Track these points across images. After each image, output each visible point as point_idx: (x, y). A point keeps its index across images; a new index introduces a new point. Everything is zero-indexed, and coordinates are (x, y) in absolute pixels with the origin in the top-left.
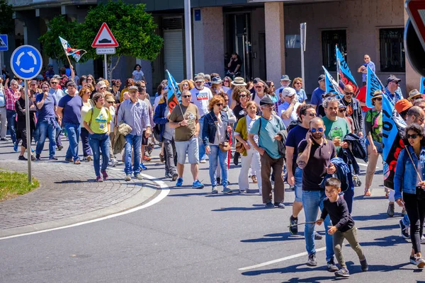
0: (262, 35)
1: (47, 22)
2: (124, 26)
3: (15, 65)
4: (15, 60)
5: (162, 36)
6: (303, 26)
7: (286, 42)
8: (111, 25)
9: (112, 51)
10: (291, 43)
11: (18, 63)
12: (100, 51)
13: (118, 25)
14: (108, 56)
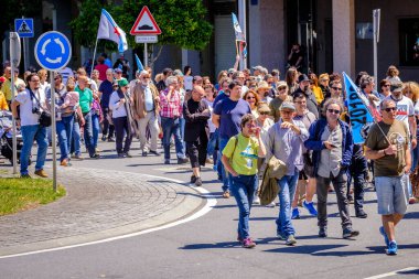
0: (329, 23)
1: (79, 5)
2: (167, 10)
3: (40, 54)
4: (40, 48)
5: (212, 22)
6: (377, 13)
7: (357, 31)
8: (153, 9)
9: (154, 39)
10: (363, 33)
11: (43, 52)
12: (139, 39)
13: (161, 9)
14: (149, 45)
